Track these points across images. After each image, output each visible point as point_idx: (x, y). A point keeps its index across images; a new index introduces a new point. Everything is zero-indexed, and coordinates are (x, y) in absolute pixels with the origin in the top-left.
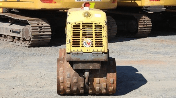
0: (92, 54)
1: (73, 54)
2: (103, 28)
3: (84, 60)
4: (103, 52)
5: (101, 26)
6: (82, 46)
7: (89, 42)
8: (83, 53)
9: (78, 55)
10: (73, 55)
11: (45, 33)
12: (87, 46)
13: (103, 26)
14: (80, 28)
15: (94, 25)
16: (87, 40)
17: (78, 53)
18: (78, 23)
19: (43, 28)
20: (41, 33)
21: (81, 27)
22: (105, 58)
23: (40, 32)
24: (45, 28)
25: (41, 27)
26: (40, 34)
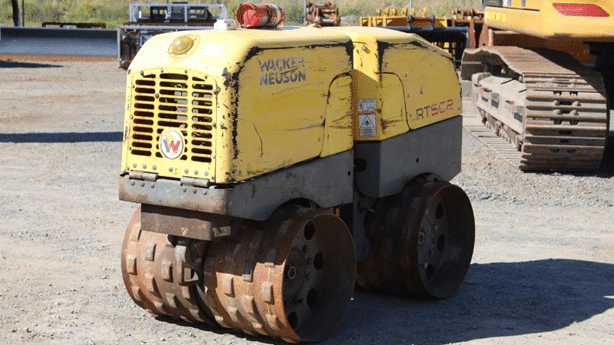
0: (179, 183)
1: (130, 178)
2: (214, 96)
3: (159, 204)
4: (212, 181)
5: (210, 87)
6: (158, 155)
7: (175, 143)
8: (158, 177)
9: (145, 182)
10: (132, 181)
11: (579, 126)
12: (171, 154)
13: (214, 88)
14: (153, 91)
15: (190, 82)
16: (172, 133)
17: (145, 175)
18: (150, 73)
19: (574, 105)
20: (565, 125)
21: (157, 88)
22: (215, 203)
23: (558, 121)
24: (584, 105)
25: (569, 102)
26: (557, 126)
